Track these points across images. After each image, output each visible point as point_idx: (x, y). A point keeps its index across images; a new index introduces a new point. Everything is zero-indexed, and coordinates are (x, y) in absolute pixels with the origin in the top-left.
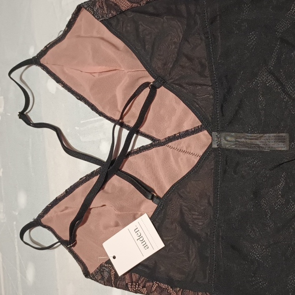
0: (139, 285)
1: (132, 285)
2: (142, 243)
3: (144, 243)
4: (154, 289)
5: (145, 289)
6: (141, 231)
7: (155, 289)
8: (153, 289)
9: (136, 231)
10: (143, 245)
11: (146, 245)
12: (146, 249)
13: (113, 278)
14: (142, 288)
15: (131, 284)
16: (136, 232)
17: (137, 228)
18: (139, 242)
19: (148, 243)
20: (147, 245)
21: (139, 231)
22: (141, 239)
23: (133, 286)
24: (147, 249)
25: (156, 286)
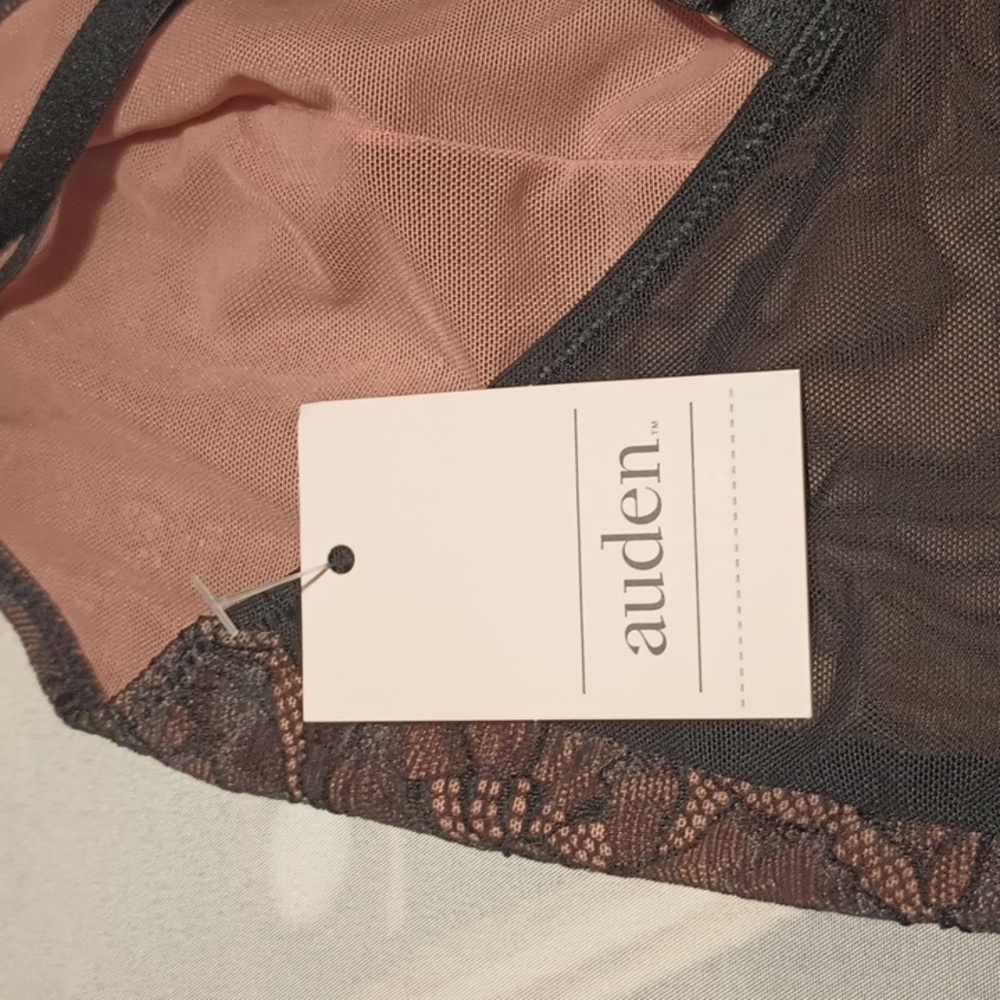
0: (535, 798)
1: (465, 797)
2: (628, 583)
3: (650, 595)
4: (690, 834)
5: (598, 830)
6: (673, 488)
7: (700, 835)
8: (681, 833)
9: (635, 462)
10: (629, 608)
11: (652, 617)
12: (635, 650)
13: (288, 738)
14: (570, 821)
15: (455, 787)
16: (626, 474)
17: (654, 449)
18: (609, 568)
19: (676, 616)
20: (660, 626)
21: (656, 473)
22: (643, 551)
23: (477, 807)
24: (644, 650)
25: (709, 806)
